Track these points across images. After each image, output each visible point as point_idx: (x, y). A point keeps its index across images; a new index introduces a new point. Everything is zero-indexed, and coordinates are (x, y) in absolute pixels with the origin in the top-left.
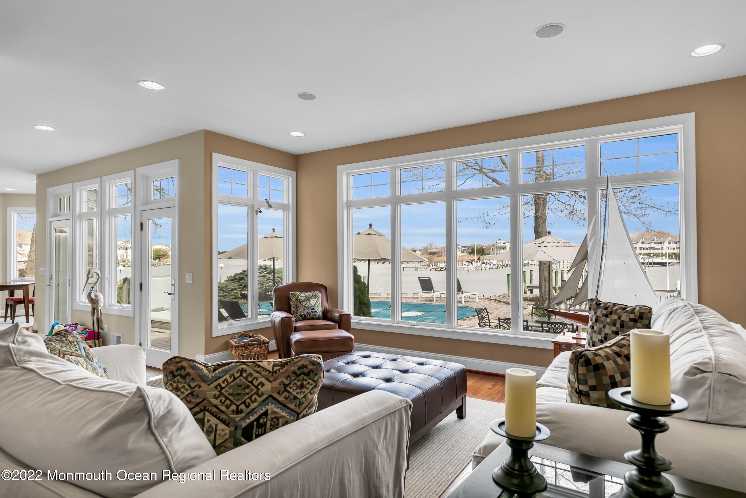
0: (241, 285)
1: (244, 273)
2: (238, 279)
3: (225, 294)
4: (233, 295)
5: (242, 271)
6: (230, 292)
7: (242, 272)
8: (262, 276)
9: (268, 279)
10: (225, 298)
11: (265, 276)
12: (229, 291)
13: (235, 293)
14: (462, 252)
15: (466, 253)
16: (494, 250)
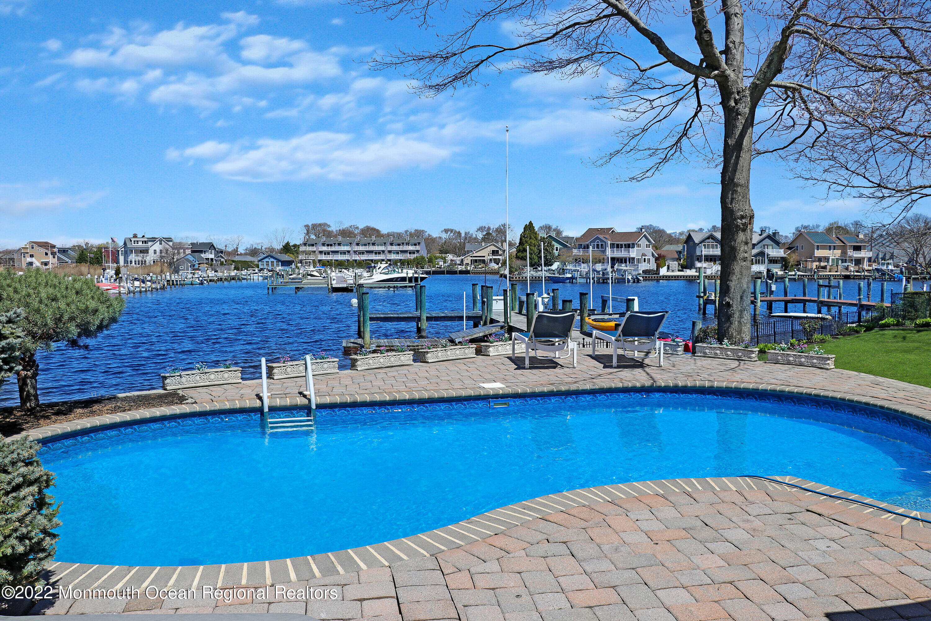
14: (59, 259)
15: (67, 260)
16: (126, 254)
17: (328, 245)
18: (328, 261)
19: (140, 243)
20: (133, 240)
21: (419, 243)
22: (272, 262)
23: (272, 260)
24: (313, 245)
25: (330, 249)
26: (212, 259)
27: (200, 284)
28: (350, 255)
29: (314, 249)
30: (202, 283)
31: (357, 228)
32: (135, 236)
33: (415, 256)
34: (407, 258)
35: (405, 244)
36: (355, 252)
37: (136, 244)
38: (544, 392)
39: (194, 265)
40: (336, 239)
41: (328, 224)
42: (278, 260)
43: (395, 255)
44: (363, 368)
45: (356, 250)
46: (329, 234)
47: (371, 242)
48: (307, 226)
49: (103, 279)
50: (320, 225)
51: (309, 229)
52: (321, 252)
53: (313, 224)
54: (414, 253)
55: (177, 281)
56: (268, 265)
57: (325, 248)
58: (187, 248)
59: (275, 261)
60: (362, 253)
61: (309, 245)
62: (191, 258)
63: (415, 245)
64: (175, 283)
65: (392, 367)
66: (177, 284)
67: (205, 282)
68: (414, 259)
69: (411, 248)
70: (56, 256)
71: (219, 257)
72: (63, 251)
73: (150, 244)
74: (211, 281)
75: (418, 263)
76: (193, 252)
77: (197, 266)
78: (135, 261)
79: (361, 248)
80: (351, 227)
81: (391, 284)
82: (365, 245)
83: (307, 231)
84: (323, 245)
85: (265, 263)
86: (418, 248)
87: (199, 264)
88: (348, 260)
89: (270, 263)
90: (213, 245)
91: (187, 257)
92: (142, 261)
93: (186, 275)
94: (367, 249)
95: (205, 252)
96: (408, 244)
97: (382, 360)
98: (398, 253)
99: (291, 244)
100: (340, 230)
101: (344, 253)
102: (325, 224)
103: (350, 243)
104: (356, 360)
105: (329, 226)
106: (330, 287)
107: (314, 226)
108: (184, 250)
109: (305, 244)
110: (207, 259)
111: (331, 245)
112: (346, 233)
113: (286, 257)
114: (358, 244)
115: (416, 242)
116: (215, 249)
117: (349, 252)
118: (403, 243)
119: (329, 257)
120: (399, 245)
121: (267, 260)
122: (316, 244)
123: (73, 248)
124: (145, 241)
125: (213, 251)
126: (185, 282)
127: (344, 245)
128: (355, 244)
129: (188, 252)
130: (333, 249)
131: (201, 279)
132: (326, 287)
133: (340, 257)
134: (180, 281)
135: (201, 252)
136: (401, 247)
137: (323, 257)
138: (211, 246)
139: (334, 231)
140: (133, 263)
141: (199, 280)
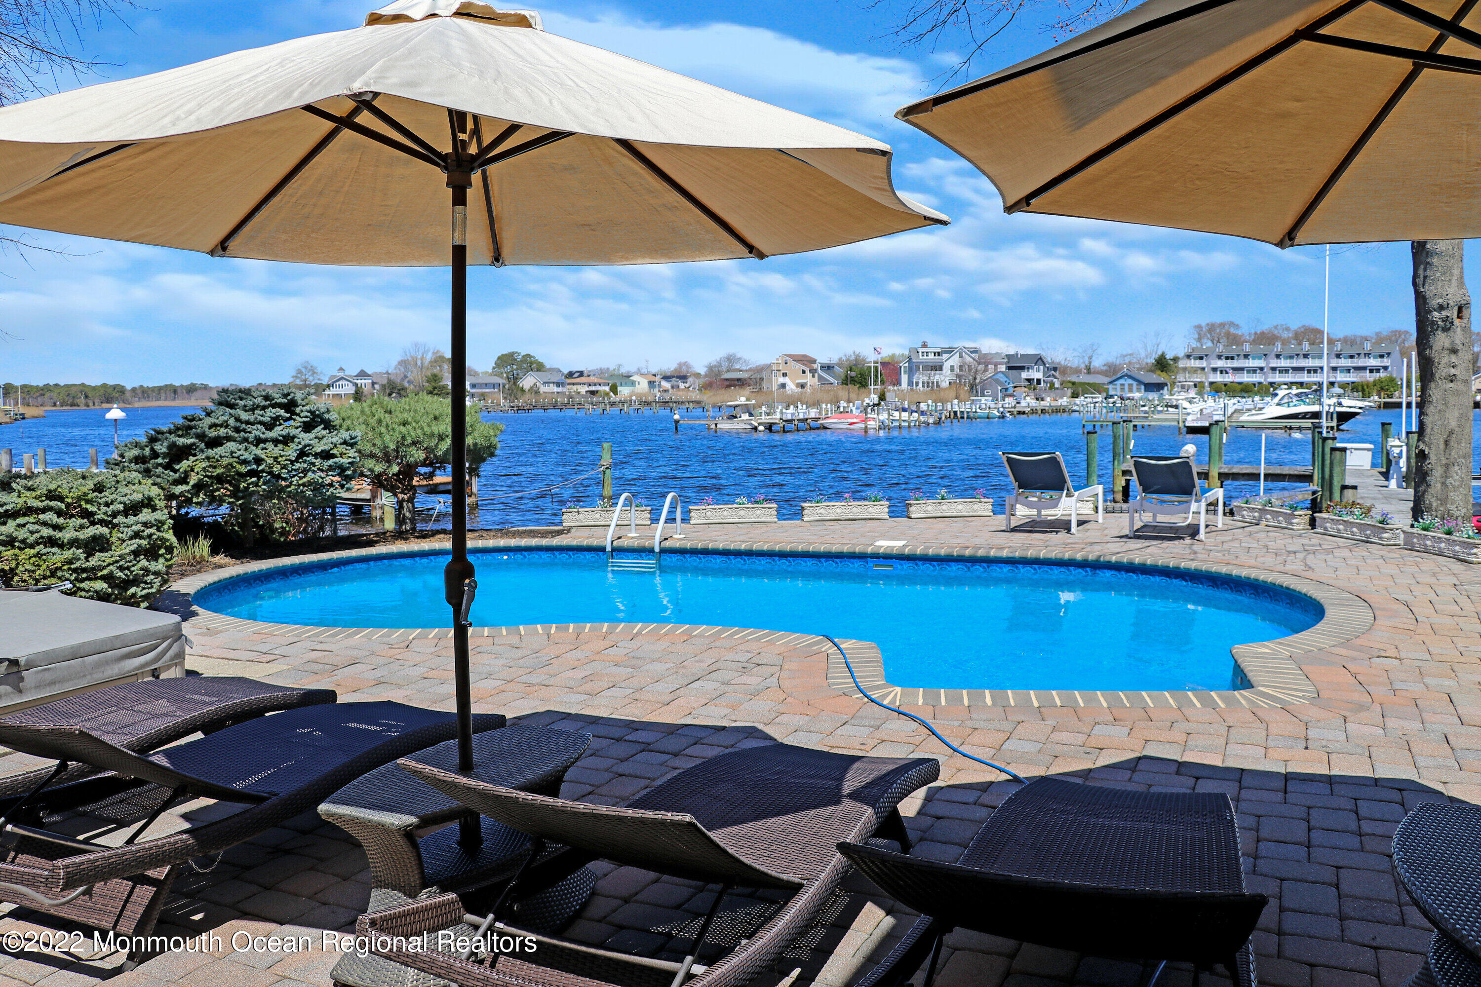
0: (183, 480)
1: (190, 428)
2: (165, 455)
3: (91, 531)
4: (137, 535)
5: (185, 418)
6: (120, 519)
7: (181, 421)
8: (276, 442)
9: (302, 454)
10: (89, 554)
11: (287, 440)
12: (115, 515)
13: (145, 524)
14: (821, 378)
15: (832, 380)
16: (911, 371)
17: (1227, 358)
18: (1225, 385)
19: (931, 356)
20: (920, 350)
21: (1389, 354)
22: (1130, 385)
23: (1130, 381)
24: (1201, 358)
25: (1229, 364)
26: (1039, 381)
27: (999, 418)
28: (1264, 374)
29: (1204, 363)
30: (1003, 417)
31: (1288, 329)
32: (924, 345)
33: (1376, 376)
34: (1363, 380)
35: (1363, 355)
36: (1274, 369)
37: (925, 357)
38: (940, 555)
39: (1007, 389)
40: (1240, 348)
41: (1236, 322)
42: (1140, 382)
43: (1343, 375)
44: (812, 518)
45: (1274, 365)
46: (1235, 340)
47: (1301, 353)
48: (1199, 327)
49: (854, 409)
50: (1222, 325)
51: (1201, 332)
52: (1215, 370)
53: (1208, 324)
54: (1378, 371)
55: (962, 412)
56: (1123, 389)
57: (1220, 363)
58: (1001, 363)
59: (1135, 383)
60: (1285, 371)
61: (1195, 359)
62: (1002, 378)
63: (1382, 356)
64: (959, 415)
65: (855, 520)
66: (962, 418)
67: (1008, 415)
68: (1375, 381)
69: (1373, 362)
70: (816, 375)
71: (1049, 376)
72: (827, 368)
73: (945, 356)
74: (1019, 413)
75: (1382, 389)
76: (1010, 368)
77: (1011, 391)
78: (923, 383)
79: (1283, 363)
80: (1276, 327)
81: (1295, 423)
82: (1291, 357)
83: (1199, 334)
84: (1219, 357)
85: (1118, 387)
86: (1386, 362)
87: (1015, 387)
88: (1260, 383)
89: (1126, 387)
90: (1041, 358)
91: (997, 377)
92: (928, 383)
93: (985, 404)
94: (1294, 365)
95: (1028, 368)
96: (1367, 355)
97: (839, 510)
98: (1349, 371)
99: (1168, 357)
100: (1256, 333)
101: (1253, 371)
102: (1232, 324)
103: (1265, 355)
104: (803, 508)
105: (1237, 326)
106: (1181, 425)
107: (1212, 328)
108: (996, 365)
109: (1188, 357)
110: (1029, 380)
111: (1232, 358)
112: (1265, 339)
113: (1156, 378)
114: (1278, 356)
115: (1383, 352)
116: (1044, 364)
117: (1262, 369)
118: (1359, 354)
119: (1229, 378)
120: (1352, 357)
121: (1122, 381)
122: (1206, 355)
123: (840, 364)
124: (939, 353)
125: (1042, 367)
126: (976, 415)
127: (1254, 358)
128: (1273, 355)
129: (1003, 368)
130: (1236, 364)
131: (1001, 410)
132: (1174, 426)
133: (1246, 378)
134: (968, 412)
135: (1022, 368)
136: (1355, 360)
137: (1218, 378)
138: (1039, 360)
139: (1246, 333)
140: (921, 385)
141: (998, 412)
